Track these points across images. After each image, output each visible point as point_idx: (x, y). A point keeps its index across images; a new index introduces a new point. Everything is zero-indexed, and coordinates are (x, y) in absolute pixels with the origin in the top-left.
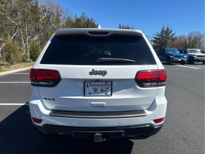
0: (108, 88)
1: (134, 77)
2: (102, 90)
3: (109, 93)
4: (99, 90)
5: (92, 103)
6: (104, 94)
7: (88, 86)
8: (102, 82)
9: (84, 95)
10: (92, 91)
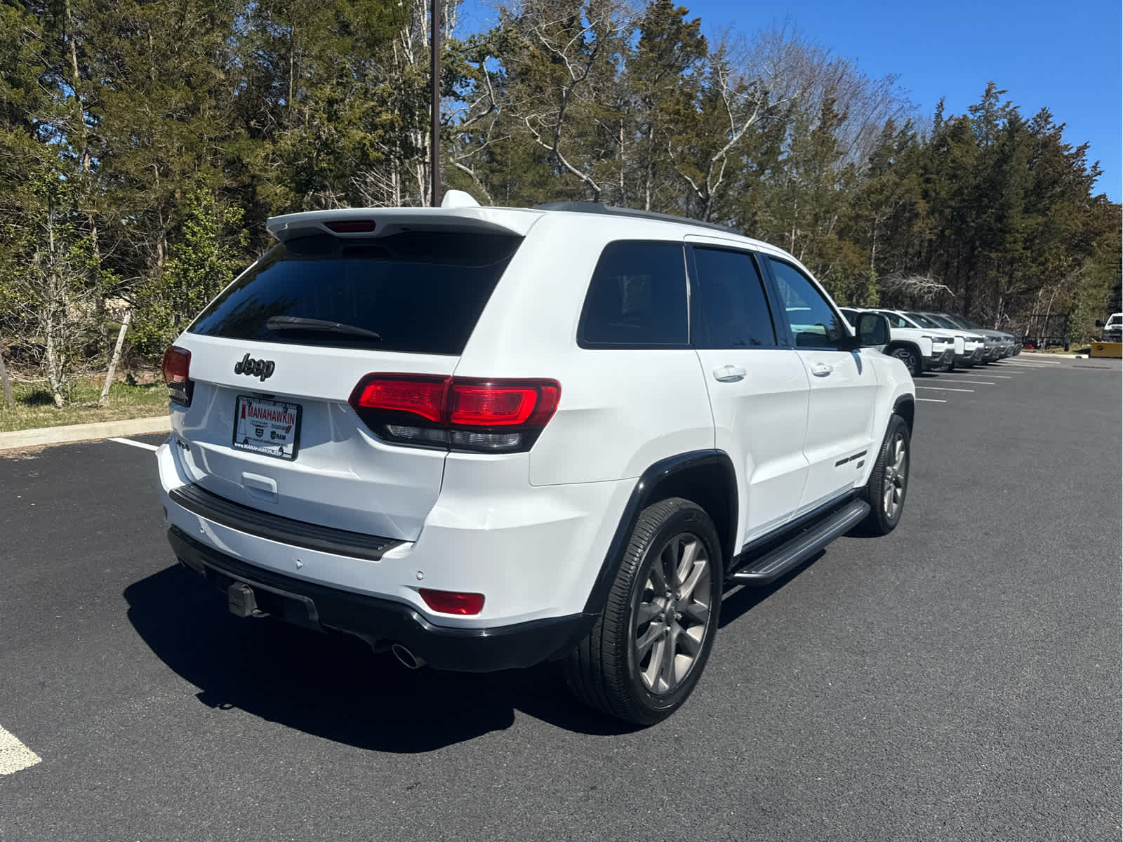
0: (288, 430)
1: (346, 398)
2: (273, 434)
3: (289, 449)
4: (267, 435)
5: (246, 475)
6: (276, 448)
7: (243, 416)
8: (275, 403)
9: (233, 443)
10: (252, 433)
